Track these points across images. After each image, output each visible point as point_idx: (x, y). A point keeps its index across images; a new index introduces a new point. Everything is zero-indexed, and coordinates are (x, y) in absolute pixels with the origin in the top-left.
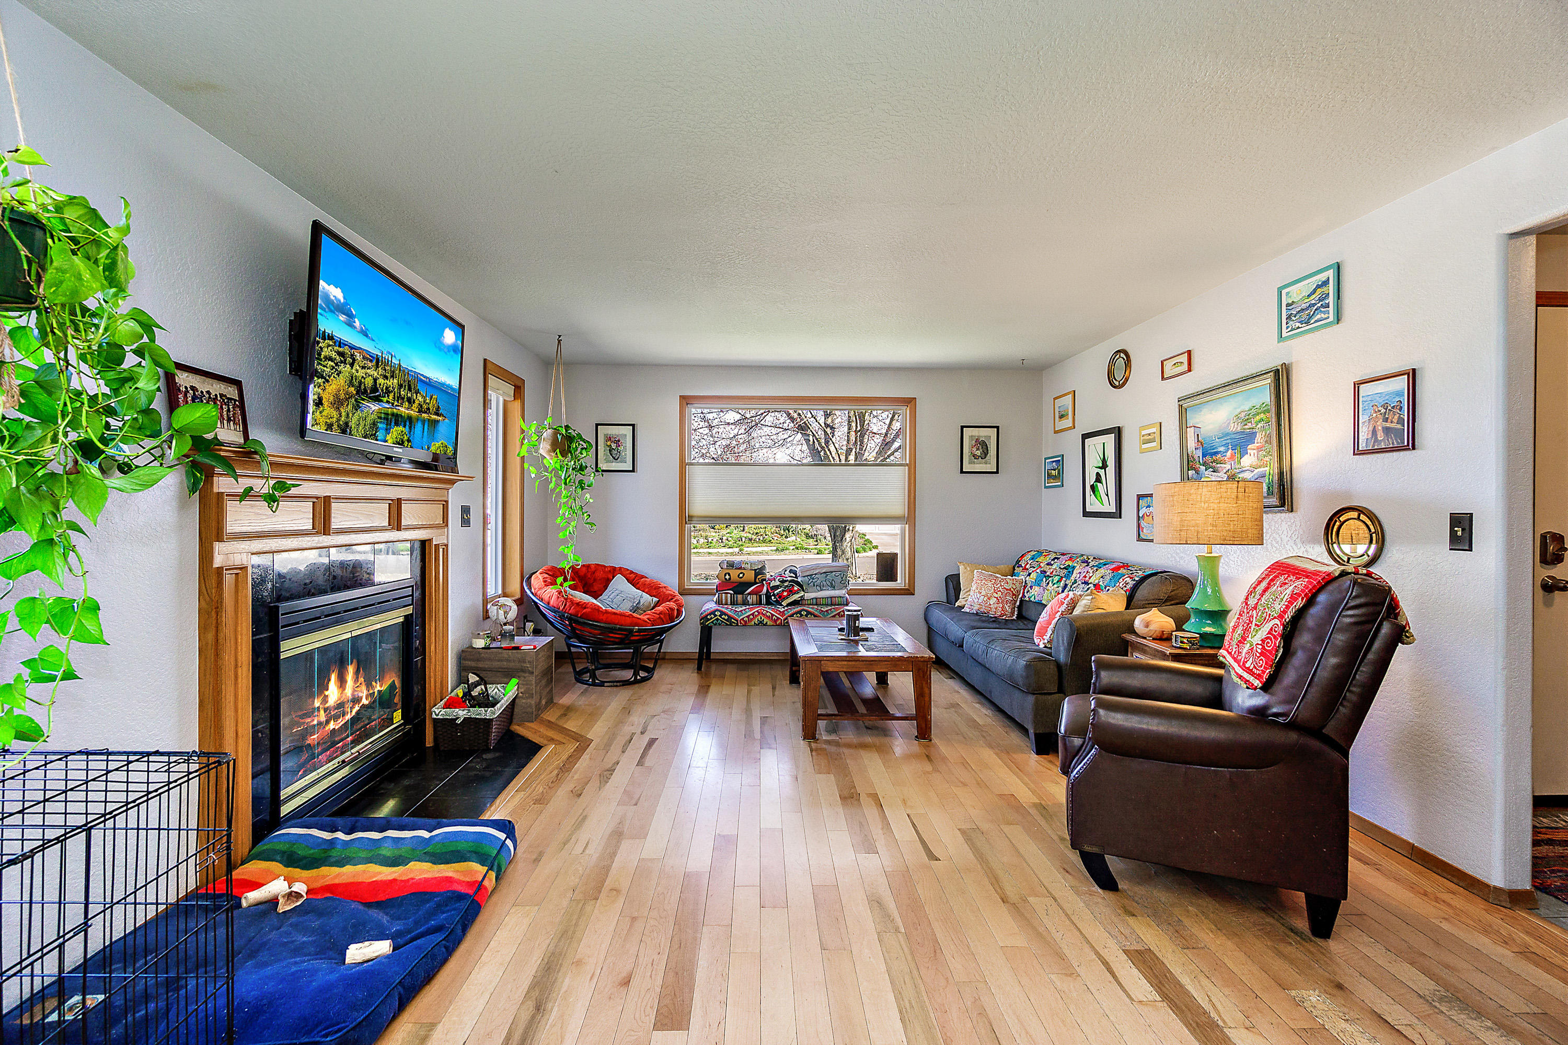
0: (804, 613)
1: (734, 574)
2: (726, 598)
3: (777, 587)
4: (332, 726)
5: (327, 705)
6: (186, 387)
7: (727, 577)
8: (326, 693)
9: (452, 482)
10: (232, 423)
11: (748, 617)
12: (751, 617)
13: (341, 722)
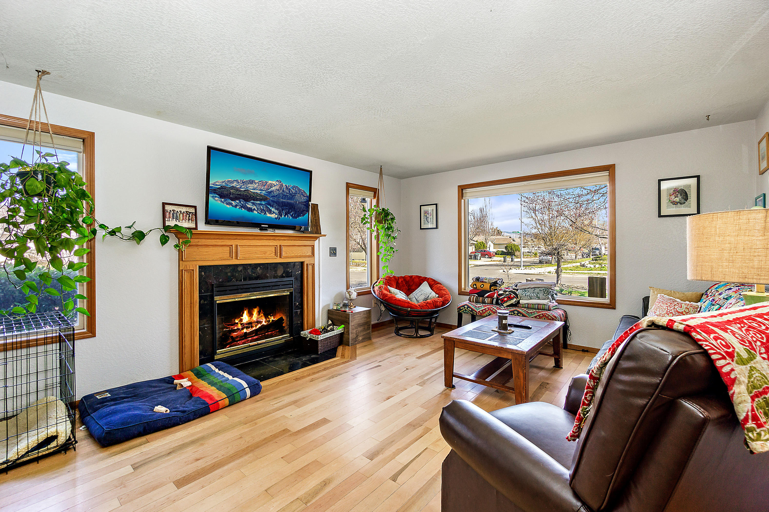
0: (516, 312)
1: (479, 285)
2: (473, 298)
3: (501, 295)
4: (245, 330)
5: (242, 322)
6: (170, 210)
7: (475, 286)
8: (242, 318)
9: (317, 238)
10: (190, 221)
11: (482, 310)
12: (484, 311)
13: (250, 330)
